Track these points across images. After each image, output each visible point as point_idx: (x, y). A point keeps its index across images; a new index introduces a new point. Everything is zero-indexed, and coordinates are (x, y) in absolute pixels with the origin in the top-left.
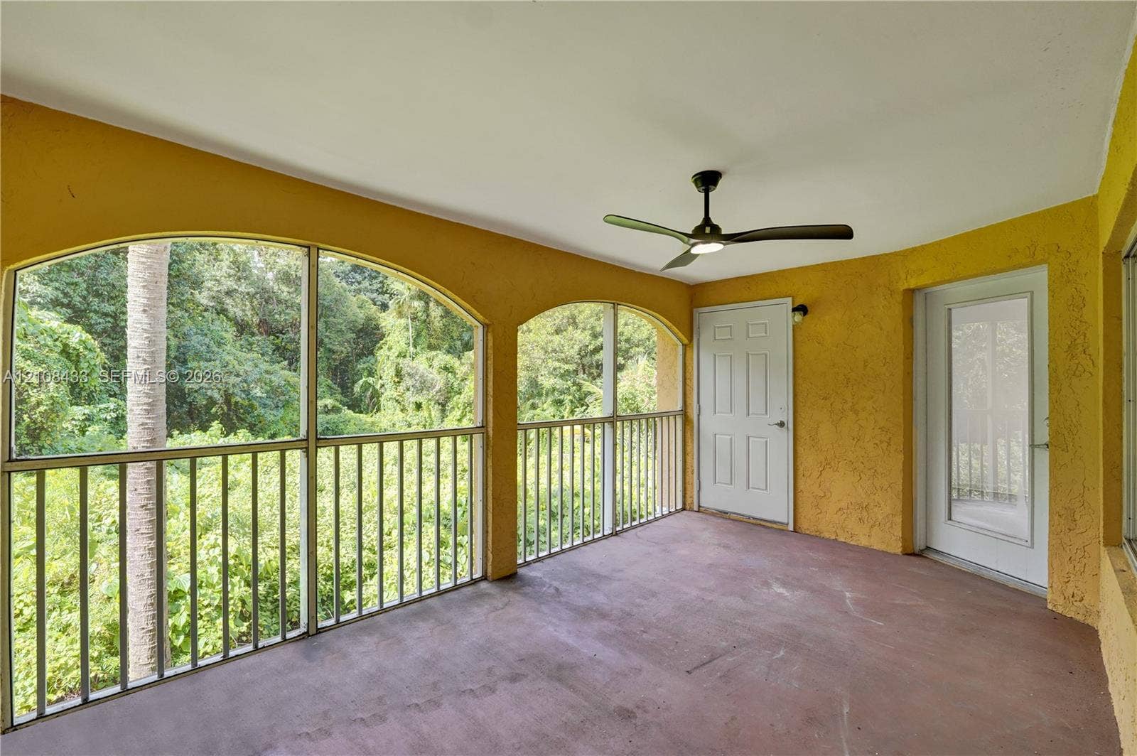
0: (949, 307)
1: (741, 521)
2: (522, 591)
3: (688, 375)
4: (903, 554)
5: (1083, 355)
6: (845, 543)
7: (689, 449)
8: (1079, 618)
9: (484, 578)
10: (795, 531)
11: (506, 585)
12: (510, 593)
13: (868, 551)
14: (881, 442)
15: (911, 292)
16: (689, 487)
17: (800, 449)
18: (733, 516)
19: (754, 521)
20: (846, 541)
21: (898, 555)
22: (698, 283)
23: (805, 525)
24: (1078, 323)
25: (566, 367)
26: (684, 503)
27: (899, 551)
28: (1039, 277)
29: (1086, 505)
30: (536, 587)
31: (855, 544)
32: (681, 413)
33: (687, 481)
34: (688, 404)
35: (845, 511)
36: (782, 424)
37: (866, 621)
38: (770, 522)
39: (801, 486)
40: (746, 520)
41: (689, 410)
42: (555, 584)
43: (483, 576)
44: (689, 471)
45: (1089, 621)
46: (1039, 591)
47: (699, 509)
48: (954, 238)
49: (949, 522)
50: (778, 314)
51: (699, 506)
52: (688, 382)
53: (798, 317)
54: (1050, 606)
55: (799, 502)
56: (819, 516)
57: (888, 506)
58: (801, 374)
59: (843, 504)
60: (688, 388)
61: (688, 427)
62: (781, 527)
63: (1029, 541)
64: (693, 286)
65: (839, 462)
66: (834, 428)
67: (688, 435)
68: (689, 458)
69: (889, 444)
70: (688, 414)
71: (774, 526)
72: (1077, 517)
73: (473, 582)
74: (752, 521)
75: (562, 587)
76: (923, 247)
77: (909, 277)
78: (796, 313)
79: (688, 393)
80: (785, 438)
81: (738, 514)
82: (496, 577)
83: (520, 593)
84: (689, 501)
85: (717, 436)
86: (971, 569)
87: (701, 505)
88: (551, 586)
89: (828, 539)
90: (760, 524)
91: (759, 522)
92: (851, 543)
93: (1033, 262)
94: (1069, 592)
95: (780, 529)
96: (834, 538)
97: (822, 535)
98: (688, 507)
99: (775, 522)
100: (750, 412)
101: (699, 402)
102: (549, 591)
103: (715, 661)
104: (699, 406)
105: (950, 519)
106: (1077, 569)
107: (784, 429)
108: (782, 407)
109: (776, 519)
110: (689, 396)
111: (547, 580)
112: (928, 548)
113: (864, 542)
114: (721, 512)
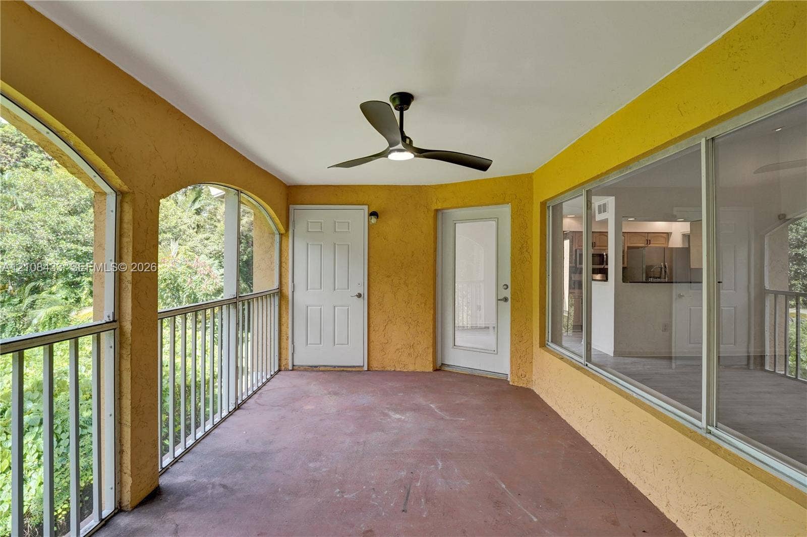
0: (455, 222)
1: (329, 371)
2: (184, 506)
3: (284, 259)
4: (434, 371)
5: (527, 253)
6: (400, 371)
7: (283, 320)
8: (524, 386)
9: (119, 510)
10: (368, 370)
11: (155, 507)
12: (171, 515)
13: (414, 373)
14: (421, 303)
15: (437, 211)
16: (284, 352)
17: (372, 312)
18: (321, 369)
19: (339, 369)
20: (402, 370)
21: (431, 372)
22: (296, 184)
23: (375, 365)
24: (524, 236)
25: (84, 249)
26: (280, 366)
27: (431, 370)
28: (506, 211)
29: (527, 328)
30: (198, 493)
31: (407, 370)
32: (277, 291)
33: (282, 347)
34: (283, 283)
35: (400, 350)
36: (359, 296)
37: (456, 421)
38: (350, 367)
39: (372, 338)
40: (332, 369)
41: (284, 288)
42: (216, 480)
43: (115, 509)
44: (284, 338)
45: (529, 386)
46: (503, 377)
47: (293, 368)
48: (465, 183)
49: (455, 347)
50: (358, 217)
51: (293, 366)
52: (284, 265)
53: (374, 220)
54: (511, 383)
55: (371, 349)
56: (384, 356)
57: (425, 342)
58: (373, 260)
59: (399, 346)
60: (283, 270)
61: (283, 302)
62: (358, 369)
63: (496, 351)
64: (289, 186)
65: (396, 319)
66: (393, 296)
67: (284, 308)
68: (284, 328)
69: (425, 304)
70: (284, 291)
71: (354, 369)
72: (523, 335)
73: (103, 522)
74: (337, 369)
75: (228, 481)
76: (447, 185)
77: (438, 202)
78: (372, 217)
79: (283, 274)
80: (362, 305)
81: (325, 366)
82: (136, 503)
83: (182, 510)
84: (283, 363)
85: (309, 308)
86: (469, 372)
87: (294, 364)
88: (214, 486)
89: (390, 371)
90: (343, 370)
91: (342, 369)
92: (404, 371)
93: (504, 202)
94: (519, 374)
95: (358, 371)
96: (393, 369)
97: (386, 369)
98: (283, 368)
99: (354, 367)
100: (336, 288)
101: (293, 282)
102: (216, 492)
103: (411, 491)
104: (294, 284)
105: (455, 345)
106: (523, 361)
107: (361, 299)
108: (359, 283)
109: (355, 365)
110: (285, 276)
111: (205, 480)
112: (442, 364)
113: (411, 368)
114: (311, 366)
